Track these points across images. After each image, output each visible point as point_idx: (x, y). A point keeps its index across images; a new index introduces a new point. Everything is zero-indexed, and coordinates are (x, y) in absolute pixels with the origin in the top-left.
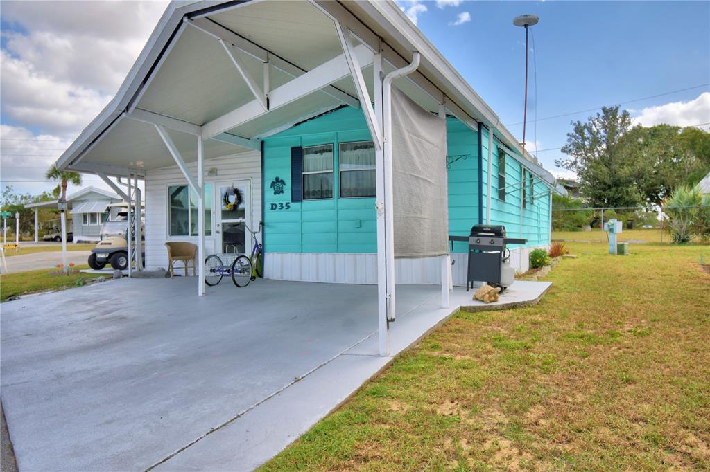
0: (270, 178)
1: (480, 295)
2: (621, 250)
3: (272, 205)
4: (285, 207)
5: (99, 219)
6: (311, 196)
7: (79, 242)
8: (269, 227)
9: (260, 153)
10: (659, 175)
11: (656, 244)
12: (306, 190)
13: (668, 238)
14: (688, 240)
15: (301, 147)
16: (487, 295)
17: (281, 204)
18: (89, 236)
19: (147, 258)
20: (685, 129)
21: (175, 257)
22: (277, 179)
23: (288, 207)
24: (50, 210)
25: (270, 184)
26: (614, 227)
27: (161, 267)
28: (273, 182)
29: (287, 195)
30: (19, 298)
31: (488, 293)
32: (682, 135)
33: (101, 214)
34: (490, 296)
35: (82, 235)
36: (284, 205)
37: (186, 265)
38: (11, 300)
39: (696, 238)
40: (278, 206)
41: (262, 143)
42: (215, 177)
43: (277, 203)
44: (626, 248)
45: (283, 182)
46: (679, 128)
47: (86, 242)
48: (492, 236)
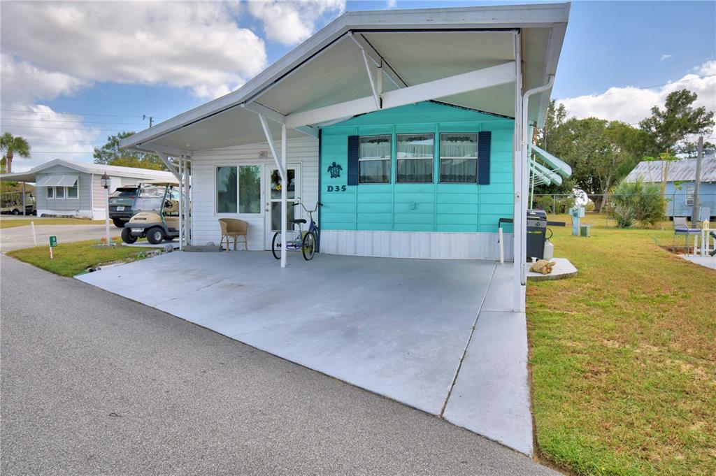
0: (327, 162)
1: (539, 268)
2: (584, 232)
3: (329, 187)
4: (341, 189)
5: (66, 193)
6: (366, 181)
7: (43, 215)
8: (326, 207)
9: (318, 139)
10: (589, 165)
11: (602, 227)
12: (362, 175)
13: (613, 223)
14: (630, 225)
15: (358, 136)
16: (545, 268)
17: (338, 187)
18: (54, 210)
19: (194, 233)
20: (612, 123)
21: (230, 233)
22: (334, 164)
23: (345, 190)
24: (8, 182)
25: (327, 169)
26: (578, 212)
27: (211, 241)
28: (330, 167)
29: (343, 179)
30: (100, 269)
31: (546, 266)
32: (608, 128)
33: (69, 188)
34: (547, 269)
35: (47, 209)
36: (340, 188)
37: (236, 240)
38: (91, 271)
39: (637, 223)
40: (335, 188)
41: (320, 131)
42: (265, 160)
43: (334, 186)
44: (589, 231)
45: (339, 167)
46: (606, 121)
47: (51, 216)
48: (538, 219)
